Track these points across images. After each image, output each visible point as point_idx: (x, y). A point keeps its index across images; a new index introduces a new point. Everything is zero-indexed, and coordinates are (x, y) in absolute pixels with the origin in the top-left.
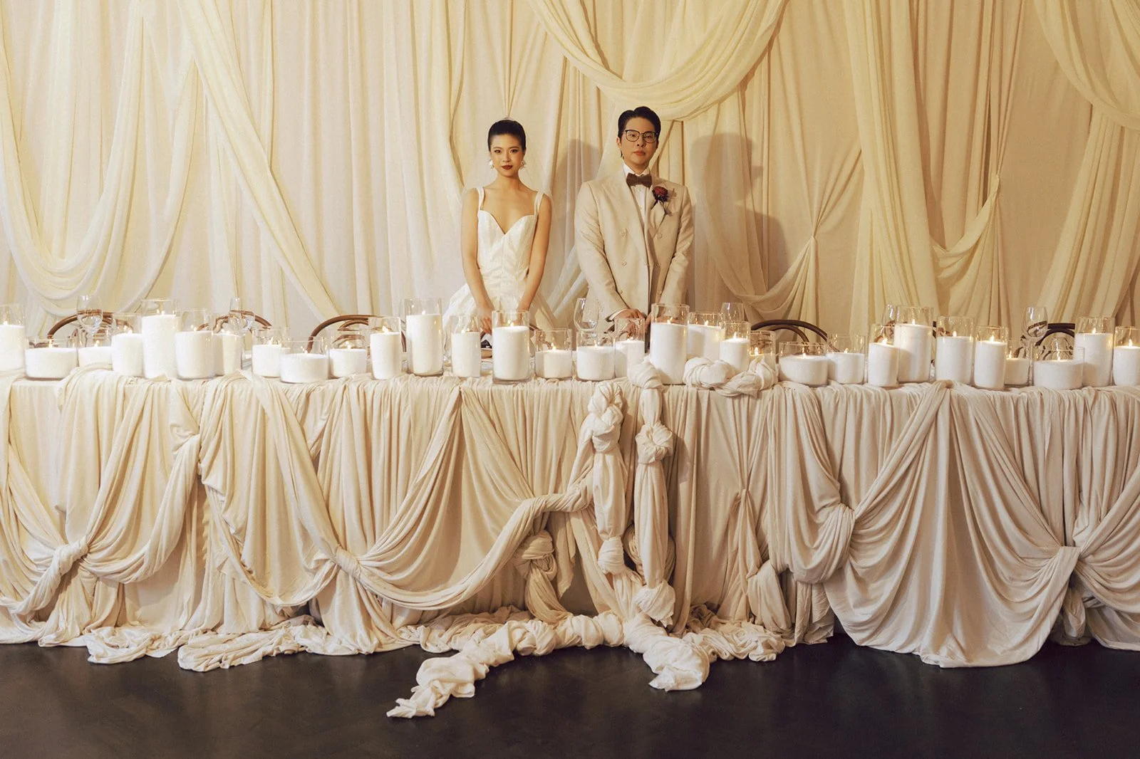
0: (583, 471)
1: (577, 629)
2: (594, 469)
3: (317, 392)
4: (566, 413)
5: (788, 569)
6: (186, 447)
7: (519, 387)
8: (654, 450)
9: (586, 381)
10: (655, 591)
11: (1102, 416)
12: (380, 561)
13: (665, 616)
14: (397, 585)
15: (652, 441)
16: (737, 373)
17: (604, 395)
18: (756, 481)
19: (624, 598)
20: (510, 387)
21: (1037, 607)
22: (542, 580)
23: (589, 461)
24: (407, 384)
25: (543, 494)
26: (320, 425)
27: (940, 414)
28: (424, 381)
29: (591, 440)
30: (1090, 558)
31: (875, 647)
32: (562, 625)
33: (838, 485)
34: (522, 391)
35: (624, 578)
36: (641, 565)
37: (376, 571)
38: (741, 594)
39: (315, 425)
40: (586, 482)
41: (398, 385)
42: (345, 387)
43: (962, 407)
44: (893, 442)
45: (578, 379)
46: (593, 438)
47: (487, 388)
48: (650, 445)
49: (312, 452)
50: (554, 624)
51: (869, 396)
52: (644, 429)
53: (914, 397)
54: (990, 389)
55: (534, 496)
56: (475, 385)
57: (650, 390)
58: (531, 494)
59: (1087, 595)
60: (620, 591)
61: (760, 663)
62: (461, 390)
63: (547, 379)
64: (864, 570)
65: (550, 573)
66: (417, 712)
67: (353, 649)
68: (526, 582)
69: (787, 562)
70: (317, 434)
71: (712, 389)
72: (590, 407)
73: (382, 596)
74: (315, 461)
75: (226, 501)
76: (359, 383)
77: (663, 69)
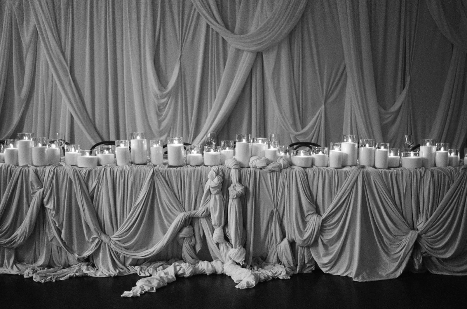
0: (206, 202)
1: (204, 266)
2: (211, 200)
3: (93, 171)
4: (199, 178)
5: (294, 241)
6: (38, 193)
7: (179, 168)
8: (236, 193)
9: (207, 166)
10: (237, 250)
11: (428, 179)
12: (119, 238)
13: (241, 260)
14: (127, 248)
15: (235, 189)
16: (272, 162)
17: (215, 171)
18: (280, 205)
19: (224, 254)
20: (175, 169)
21: (400, 256)
22: (189, 247)
23: (208, 198)
24: (131, 168)
25: (189, 210)
26: (94, 184)
27: (359, 178)
28: (138, 167)
29: (209, 189)
30: (423, 235)
31: (332, 274)
32: (197, 265)
33: (315, 206)
34: (180, 170)
35: (224, 244)
36: (231, 239)
37: (118, 242)
38: (275, 252)
39: (92, 184)
40: (207, 206)
41: (127, 168)
42: (105, 169)
43: (368, 175)
44: (338, 189)
45: (204, 165)
46: (210, 189)
47: (165, 169)
48: (235, 191)
49: (91, 195)
50: (194, 264)
51: (328, 171)
52: (232, 185)
53: (348, 172)
54: (381, 169)
55: (185, 211)
56: (160, 168)
57: (234, 169)
58: (184, 211)
59: (423, 251)
60: (222, 250)
61: (283, 280)
62: (154, 170)
63: (191, 165)
64: (327, 241)
65: (192, 243)
66: (133, 295)
67: (107, 275)
68: (182, 247)
69: (293, 237)
70: (93, 188)
71: (261, 169)
72: (209, 176)
73: (120, 253)
74: (92, 198)
75: (54, 214)
76: (110, 168)
77: (253, 29)
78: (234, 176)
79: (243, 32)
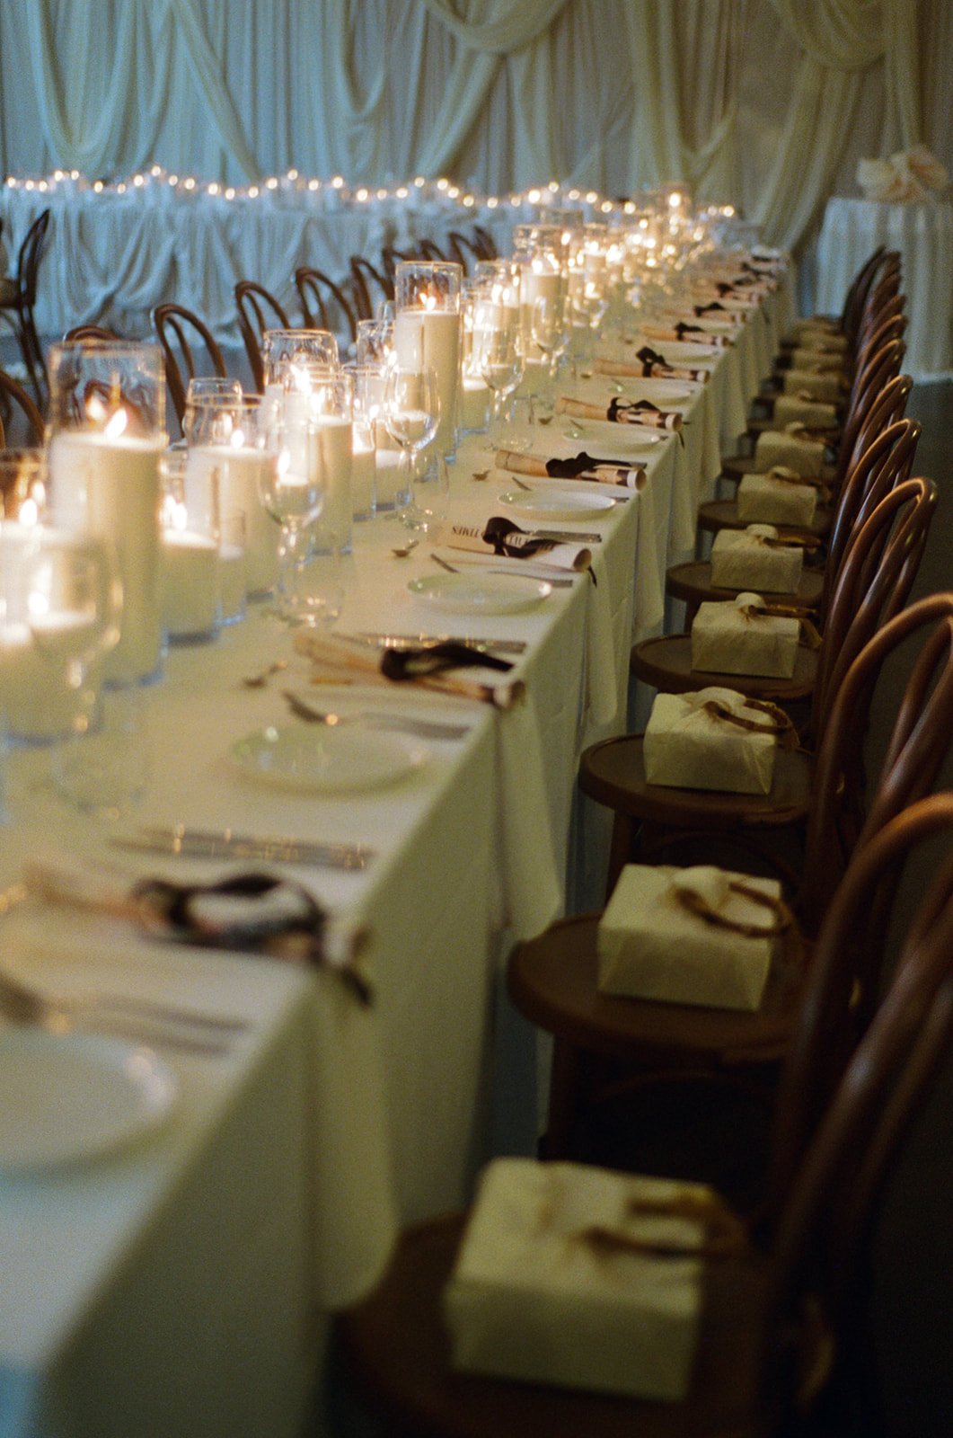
3: (235, 217)
6: (169, 239)
9: (373, 214)
17: (380, 220)
26: (236, 232)
45: (370, 213)
57: (404, 217)
72: (373, 226)
75: (188, 269)
77: (495, 15)
78: (402, 226)
79: (480, 20)
